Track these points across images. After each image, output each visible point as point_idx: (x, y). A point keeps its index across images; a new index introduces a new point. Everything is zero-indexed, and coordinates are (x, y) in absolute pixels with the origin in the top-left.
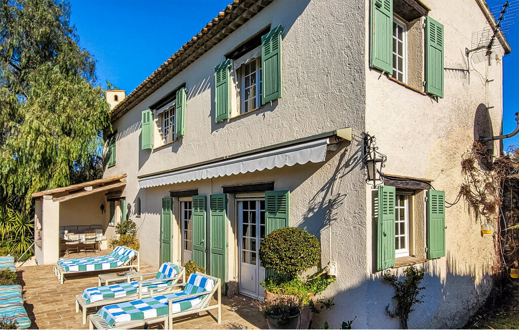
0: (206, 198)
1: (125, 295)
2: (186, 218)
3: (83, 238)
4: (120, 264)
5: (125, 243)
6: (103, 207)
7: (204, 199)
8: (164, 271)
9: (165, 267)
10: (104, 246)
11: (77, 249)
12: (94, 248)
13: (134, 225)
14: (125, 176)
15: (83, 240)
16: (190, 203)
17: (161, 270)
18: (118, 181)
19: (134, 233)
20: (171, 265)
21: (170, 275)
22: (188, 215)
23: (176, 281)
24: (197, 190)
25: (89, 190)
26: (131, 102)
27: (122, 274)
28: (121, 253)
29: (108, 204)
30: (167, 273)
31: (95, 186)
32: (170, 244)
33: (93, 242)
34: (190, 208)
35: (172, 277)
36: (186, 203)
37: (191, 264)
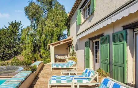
0: (109, 36)
1: (66, 82)
2: (96, 49)
3: (62, 58)
4: (69, 67)
5: (72, 59)
6: (67, 49)
7: (108, 37)
8: (86, 72)
9: (87, 70)
10: (67, 60)
11: (60, 60)
12: (64, 60)
13: (75, 53)
14: (72, 38)
15: (61, 58)
16: (98, 41)
17: (84, 71)
18: (70, 39)
19: (75, 56)
20: (90, 70)
21: (89, 75)
22: (97, 48)
23: (93, 79)
24: (103, 34)
25: (62, 43)
26: (73, 11)
27: (69, 70)
28: (70, 62)
29: (68, 48)
30: (87, 73)
31: (63, 41)
32: (88, 60)
33: (64, 59)
34: (98, 44)
35: (90, 76)
36: (96, 42)
37: (100, 70)
